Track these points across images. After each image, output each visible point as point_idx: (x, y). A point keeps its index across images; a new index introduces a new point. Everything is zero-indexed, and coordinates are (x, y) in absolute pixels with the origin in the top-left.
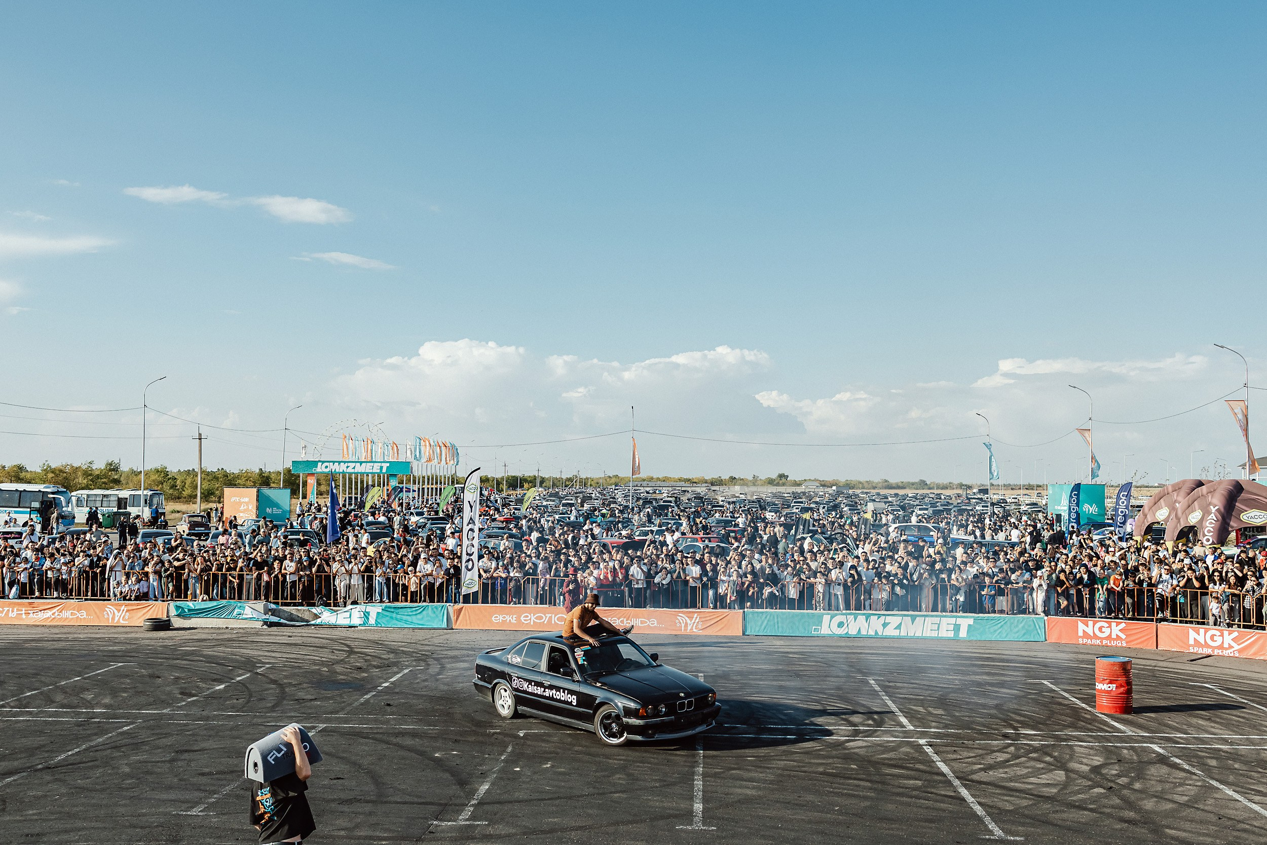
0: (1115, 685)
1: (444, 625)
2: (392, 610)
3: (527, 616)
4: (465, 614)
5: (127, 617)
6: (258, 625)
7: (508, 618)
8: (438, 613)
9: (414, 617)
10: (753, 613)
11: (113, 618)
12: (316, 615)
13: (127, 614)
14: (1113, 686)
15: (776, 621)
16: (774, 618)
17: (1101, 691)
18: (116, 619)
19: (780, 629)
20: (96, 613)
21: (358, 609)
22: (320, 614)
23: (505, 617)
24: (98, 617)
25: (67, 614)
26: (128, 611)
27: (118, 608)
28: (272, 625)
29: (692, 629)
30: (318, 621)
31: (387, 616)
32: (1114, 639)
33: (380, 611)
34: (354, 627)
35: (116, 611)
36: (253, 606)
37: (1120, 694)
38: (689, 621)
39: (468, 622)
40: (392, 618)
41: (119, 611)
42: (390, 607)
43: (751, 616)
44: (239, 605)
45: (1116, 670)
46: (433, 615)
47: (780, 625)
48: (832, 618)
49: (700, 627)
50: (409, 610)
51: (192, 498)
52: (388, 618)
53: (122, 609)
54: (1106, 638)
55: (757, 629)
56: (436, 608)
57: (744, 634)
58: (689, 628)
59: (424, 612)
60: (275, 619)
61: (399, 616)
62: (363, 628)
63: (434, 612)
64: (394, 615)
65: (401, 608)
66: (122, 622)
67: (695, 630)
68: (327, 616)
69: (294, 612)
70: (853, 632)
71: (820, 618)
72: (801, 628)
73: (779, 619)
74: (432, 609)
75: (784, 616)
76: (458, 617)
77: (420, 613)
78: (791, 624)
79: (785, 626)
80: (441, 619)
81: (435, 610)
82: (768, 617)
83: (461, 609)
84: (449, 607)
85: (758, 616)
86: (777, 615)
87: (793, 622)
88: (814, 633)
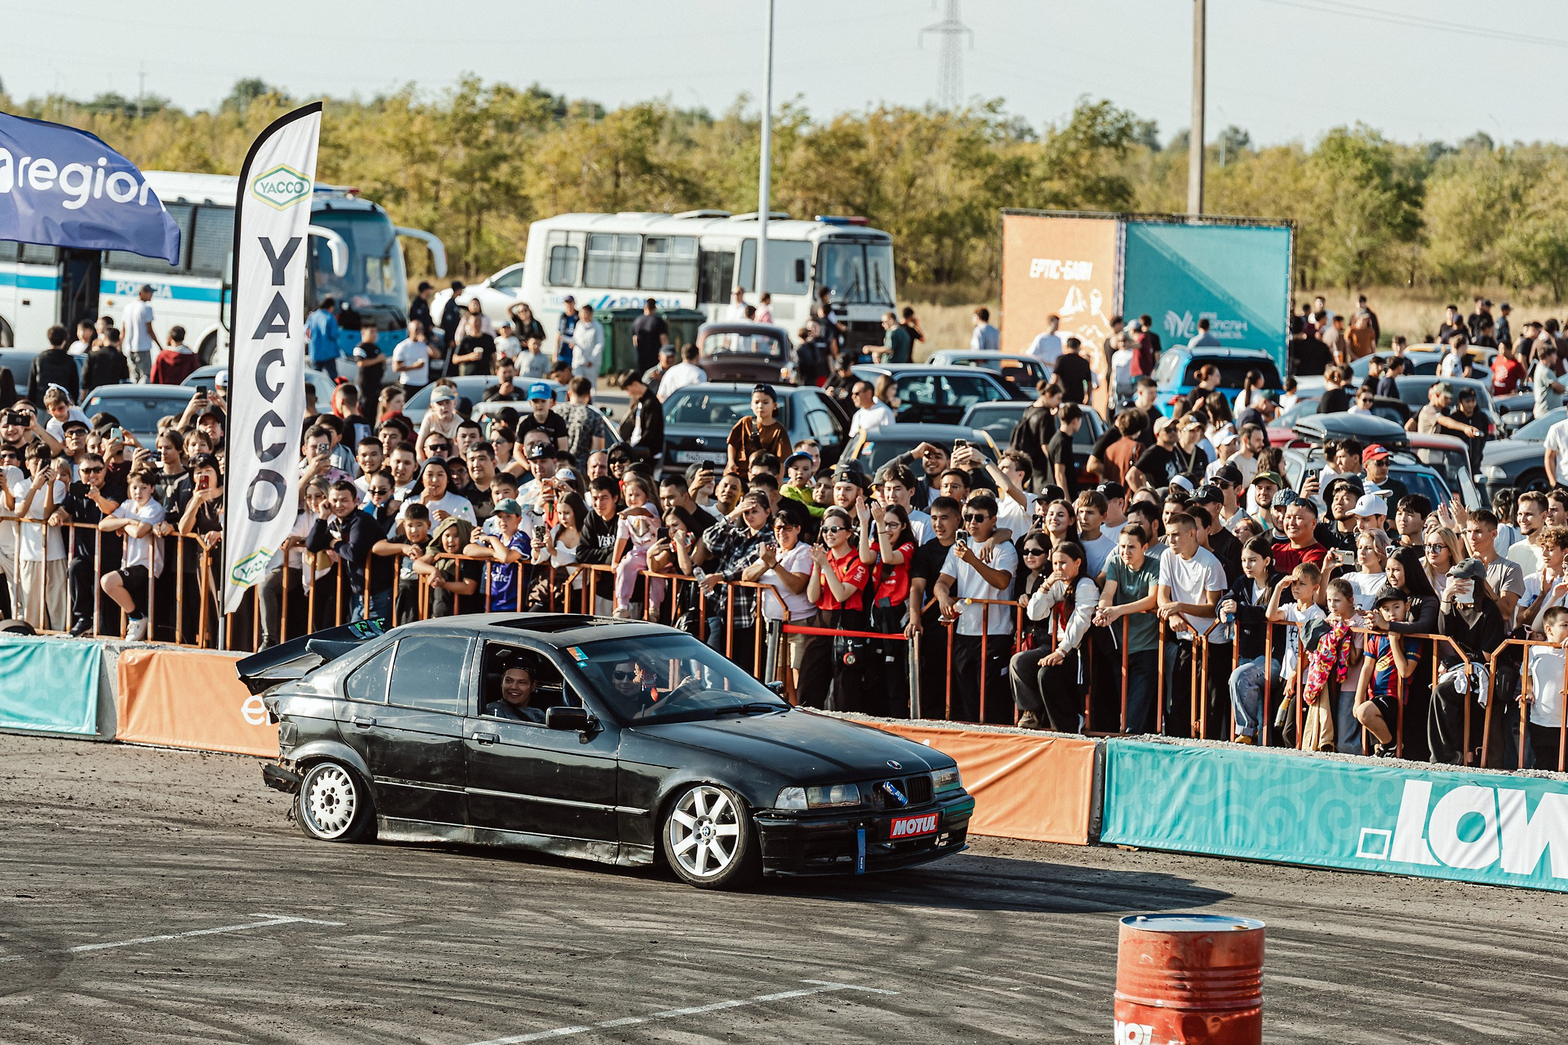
1: (88, 727)
4: (156, 685)
8: (71, 673)
10: (1139, 752)
15: (1221, 792)
16: (1213, 780)
19: (1234, 827)
39: (166, 717)
43: (1127, 762)
46: (56, 683)
47: (1234, 809)
48: (1438, 792)
55: (1148, 822)
56: (68, 654)
57: (1094, 840)
59: (30, 670)
63: (60, 672)
70: (1519, 861)
71: (1391, 793)
72: (1314, 831)
73: (1234, 786)
74: (55, 659)
75: (1255, 775)
76: (133, 695)
77: (18, 670)
78: (1277, 811)
79: (1252, 819)
80: (81, 698)
81: (63, 661)
82: (1193, 773)
83: (144, 664)
84: (106, 653)
85: (1155, 766)
86: (1229, 768)
87: (1285, 803)
88: (1366, 858)
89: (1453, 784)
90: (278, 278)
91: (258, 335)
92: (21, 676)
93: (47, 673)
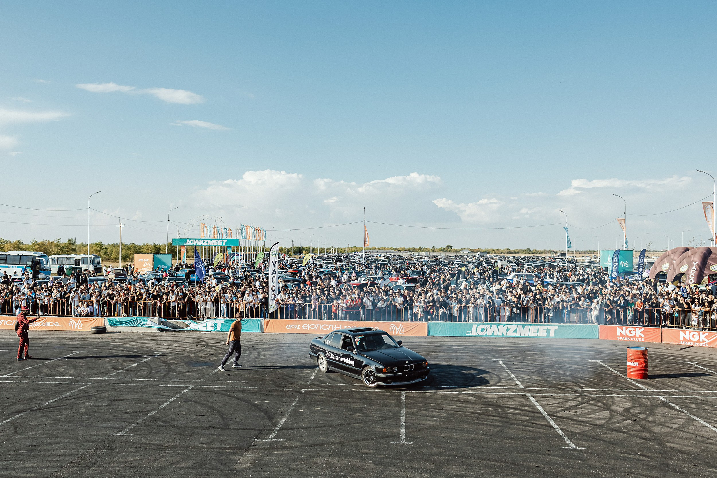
0: (638, 363)
1: (259, 331)
3: (306, 326)
4: (271, 325)
5: (81, 326)
6: (155, 330)
7: (295, 327)
8: (255, 324)
10: (433, 324)
11: (74, 327)
12: (187, 325)
13: (82, 324)
14: (637, 364)
15: (446, 328)
16: (445, 327)
17: (630, 366)
18: (76, 327)
19: (448, 333)
20: (64, 323)
22: (189, 324)
23: (293, 326)
24: (65, 326)
25: (48, 324)
26: (82, 322)
27: (77, 321)
28: (162, 330)
29: (399, 332)
30: (188, 328)
32: (637, 337)
33: (223, 323)
34: (209, 331)
35: (75, 323)
36: (152, 320)
37: (641, 368)
38: (397, 328)
39: (273, 329)
41: (77, 322)
44: (144, 319)
45: (639, 354)
46: (253, 325)
47: (448, 330)
48: (478, 326)
49: (403, 331)
51: (116, 259)
53: (79, 321)
54: (633, 337)
55: (435, 332)
56: (255, 321)
57: (428, 335)
58: (397, 332)
59: (248, 323)
60: (164, 327)
62: (214, 332)
66: (79, 329)
67: (400, 333)
68: (193, 325)
69: (175, 323)
70: (490, 334)
71: (471, 326)
72: (460, 332)
73: (448, 327)
74: (252, 322)
75: (451, 325)
76: (267, 326)
78: (454, 330)
79: (451, 331)
80: (258, 327)
82: (442, 326)
83: (268, 322)
84: (262, 321)
85: (436, 325)
86: (447, 325)
87: (455, 329)
88: (468, 335)
89: (480, 324)
92: (246, 324)
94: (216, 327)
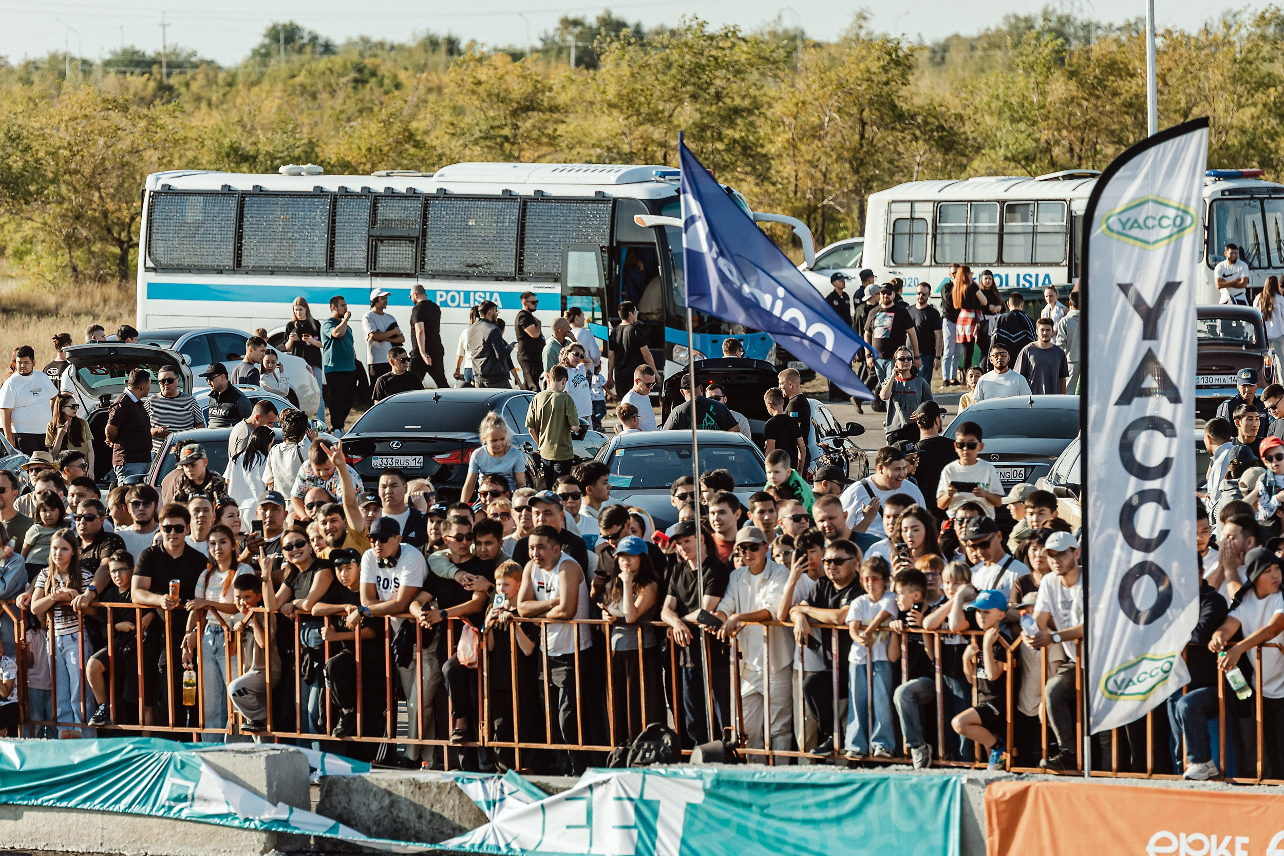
2: (744, 796)
7: (1213, 849)
8: (924, 813)
9: (831, 832)
12: (477, 808)
21: (613, 790)
22: (491, 804)
23: (1198, 846)
30: (477, 836)
31: (726, 823)
33: (699, 798)
36: (225, 761)
40: (742, 831)
42: (736, 784)
44: (180, 760)
46: (907, 826)
50: (810, 797)
52: (730, 833)
56: (918, 790)
59: (872, 811)
61: (771, 827)
63: (911, 812)
64: (753, 820)
65: (781, 787)
68: (509, 815)
69: (405, 795)
74: (903, 796)
76: (1007, 835)
77: (857, 811)
80: (938, 840)
81: (913, 799)
83: (1020, 798)
84: (969, 788)
90: (1150, 331)
91: (1125, 398)
92: (860, 818)
93: (894, 813)
94: (652, 831)
